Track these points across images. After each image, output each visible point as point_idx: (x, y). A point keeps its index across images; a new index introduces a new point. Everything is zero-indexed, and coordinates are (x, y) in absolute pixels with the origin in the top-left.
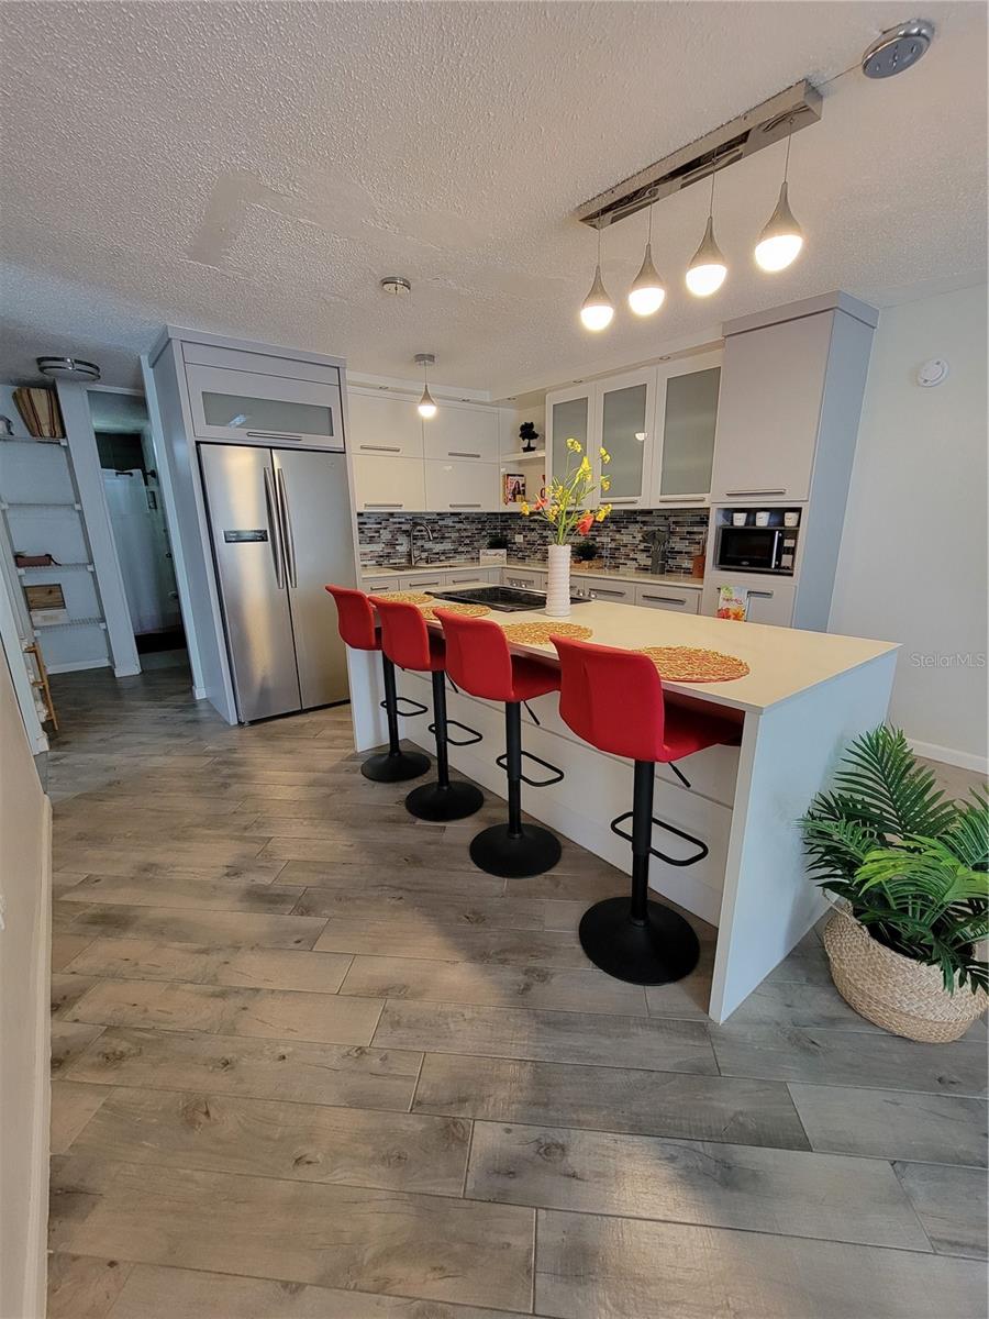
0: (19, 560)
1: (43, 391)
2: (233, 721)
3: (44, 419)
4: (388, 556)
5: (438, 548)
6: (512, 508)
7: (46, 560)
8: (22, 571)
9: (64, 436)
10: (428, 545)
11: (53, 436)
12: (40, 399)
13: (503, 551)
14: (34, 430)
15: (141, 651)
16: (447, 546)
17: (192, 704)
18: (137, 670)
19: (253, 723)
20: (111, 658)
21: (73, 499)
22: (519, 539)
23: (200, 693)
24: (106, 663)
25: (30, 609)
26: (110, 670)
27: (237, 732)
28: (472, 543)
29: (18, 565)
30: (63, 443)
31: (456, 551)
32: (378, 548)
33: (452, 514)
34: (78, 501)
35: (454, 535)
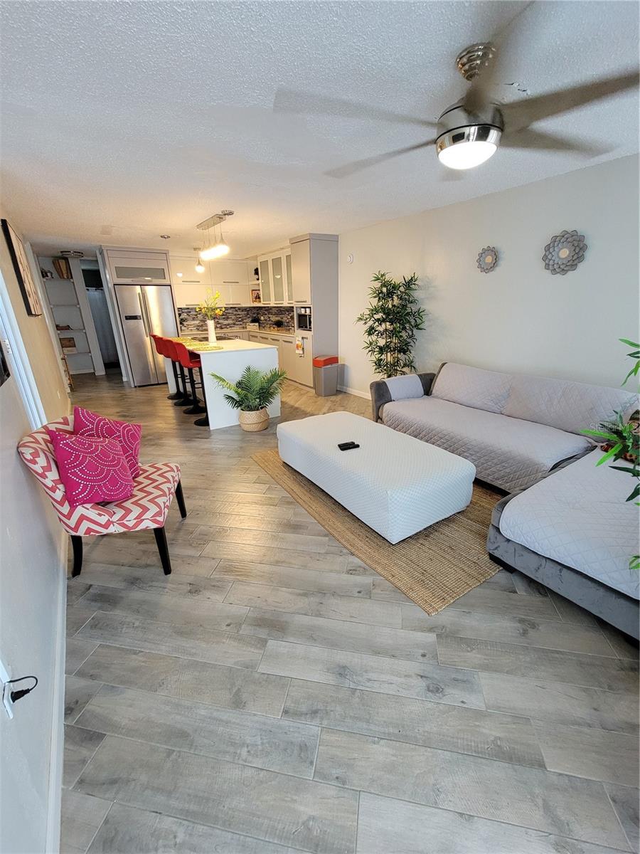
0: (58, 328)
1: (63, 261)
2: (133, 386)
3: (64, 272)
4: (202, 326)
5: (226, 322)
6: (257, 304)
7: (68, 328)
8: (59, 332)
9: (72, 278)
10: (220, 321)
11: (68, 278)
12: (62, 263)
13: (257, 324)
14: (61, 276)
15: (106, 368)
16: (230, 321)
17: (122, 382)
18: (104, 373)
19: (139, 387)
20: (94, 369)
21: (76, 302)
22: (262, 318)
23: (125, 379)
24: (93, 371)
25: (62, 347)
26: (94, 373)
27: (134, 389)
28: (242, 320)
29: (57, 329)
30: (72, 280)
31: (234, 324)
32: (197, 322)
33: (231, 308)
34: (79, 304)
35: (233, 317)
